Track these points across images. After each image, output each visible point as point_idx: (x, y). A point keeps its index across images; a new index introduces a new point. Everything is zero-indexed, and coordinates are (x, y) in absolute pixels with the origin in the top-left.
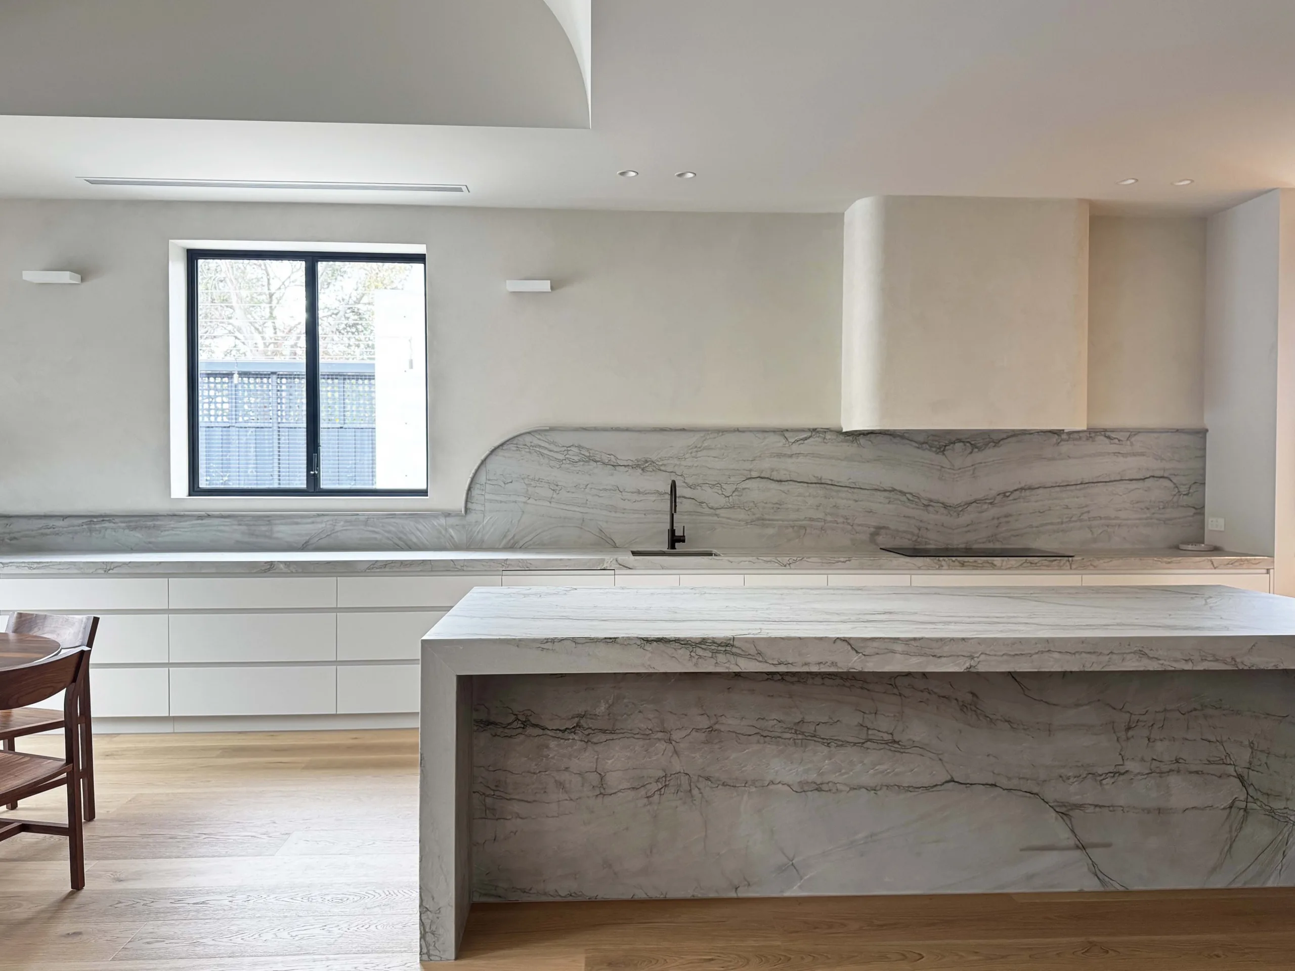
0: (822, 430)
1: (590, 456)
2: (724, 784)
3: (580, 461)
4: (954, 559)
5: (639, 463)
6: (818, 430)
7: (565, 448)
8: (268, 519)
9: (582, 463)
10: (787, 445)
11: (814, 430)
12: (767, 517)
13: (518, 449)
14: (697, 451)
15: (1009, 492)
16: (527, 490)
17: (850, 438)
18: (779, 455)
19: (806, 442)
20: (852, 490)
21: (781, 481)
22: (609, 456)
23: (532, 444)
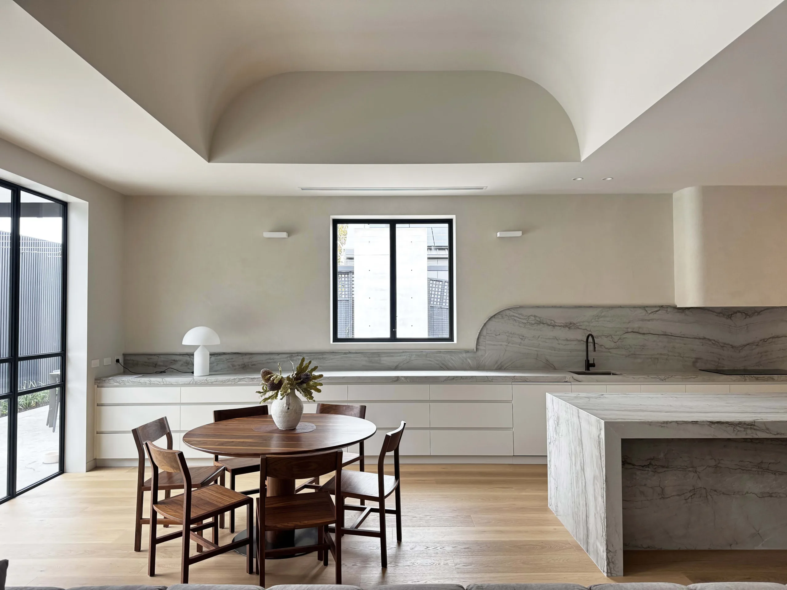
0: (666, 306)
1: (540, 321)
2: (723, 494)
3: (535, 323)
4: (752, 376)
5: (567, 325)
6: (664, 306)
7: (527, 317)
8: (378, 354)
9: (536, 325)
10: (647, 315)
11: (662, 306)
12: (638, 353)
13: (503, 318)
14: (598, 318)
15: (766, 339)
16: (508, 339)
17: (681, 311)
18: (643, 320)
19: (657, 313)
20: (683, 338)
21: (644, 334)
22: (551, 321)
23: (510, 315)
